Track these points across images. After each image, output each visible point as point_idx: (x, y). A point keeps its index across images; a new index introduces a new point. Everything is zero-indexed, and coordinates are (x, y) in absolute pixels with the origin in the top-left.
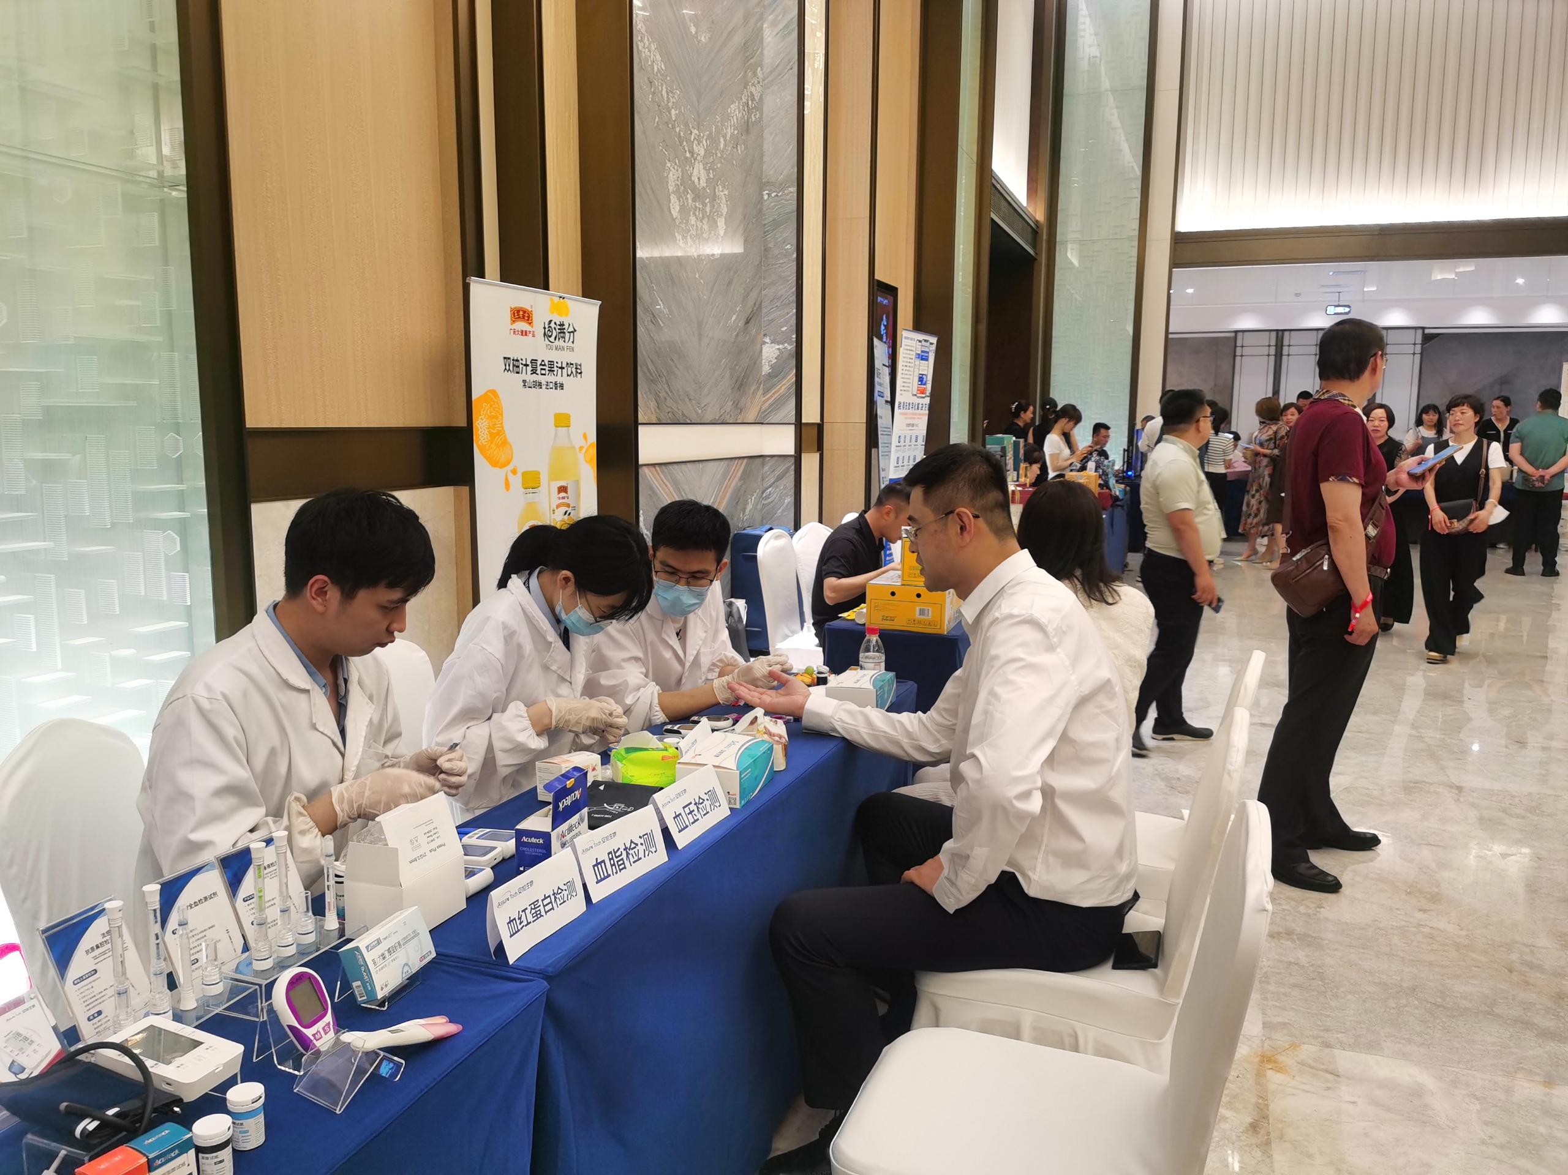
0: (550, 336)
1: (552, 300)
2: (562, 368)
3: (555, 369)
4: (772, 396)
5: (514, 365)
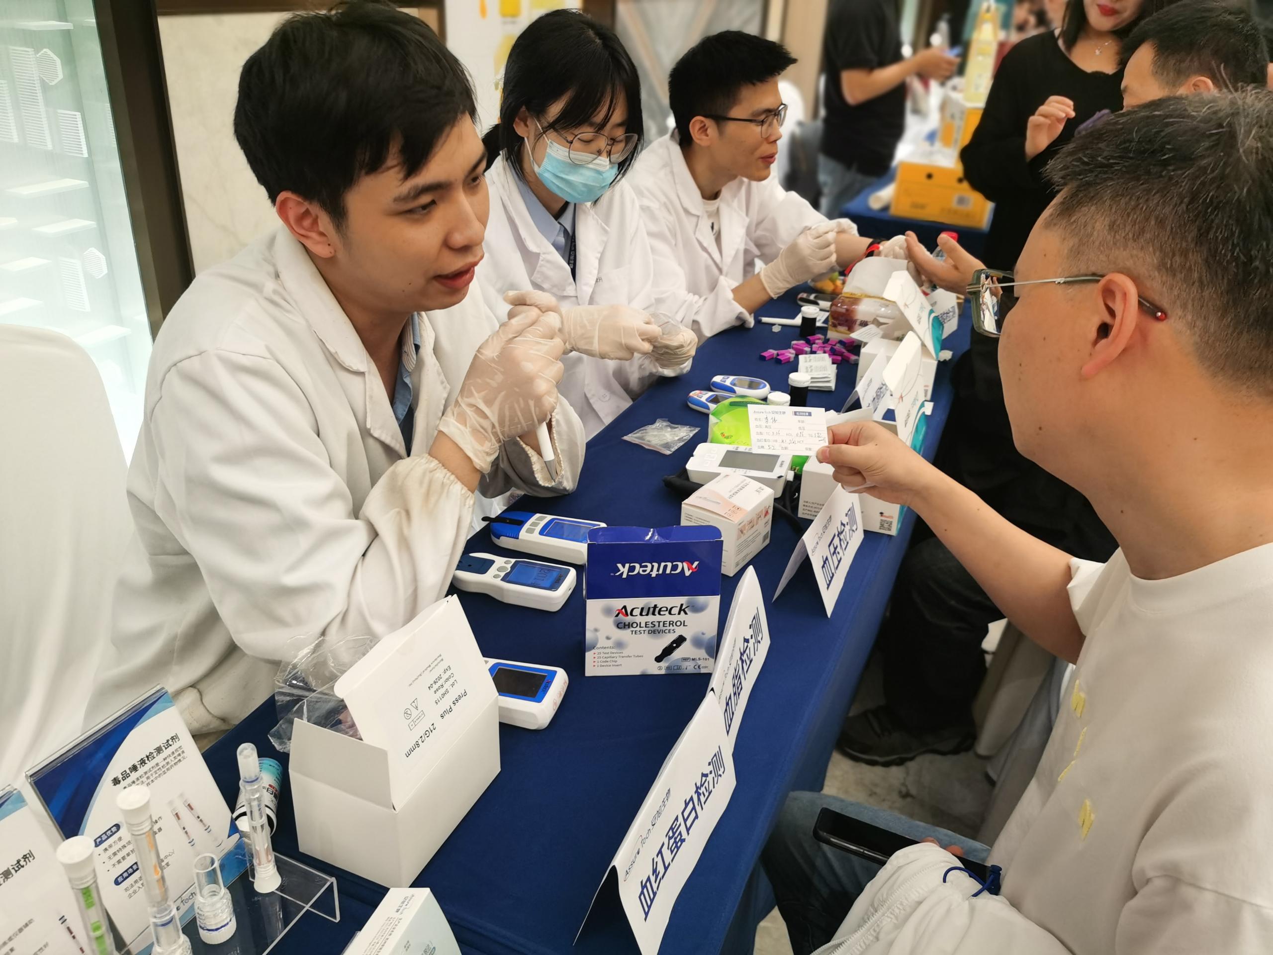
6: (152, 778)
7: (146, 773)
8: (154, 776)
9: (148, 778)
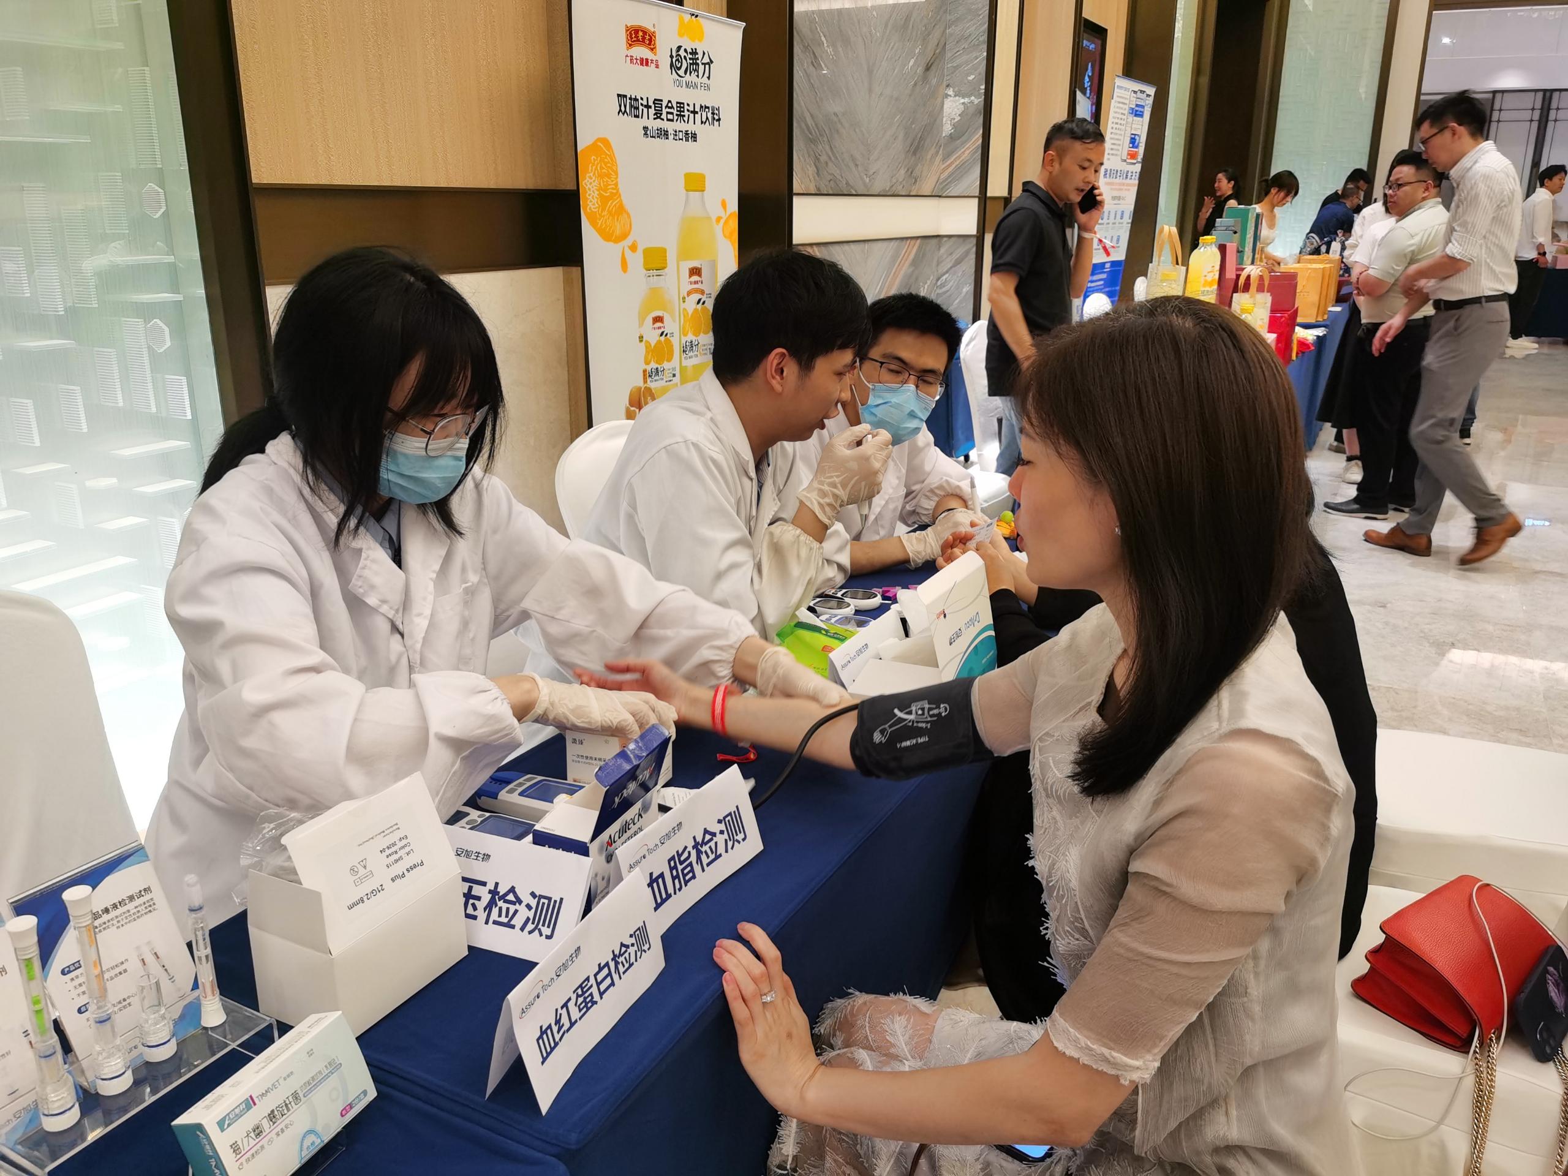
0: (679, 69)
1: (681, 19)
2: (694, 112)
3: (686, 113)
4: (952, 163)
5: (631, 106)
6: (122, 923)
7: (117, 917)
8: (125, 921)
9: (118, 922)
